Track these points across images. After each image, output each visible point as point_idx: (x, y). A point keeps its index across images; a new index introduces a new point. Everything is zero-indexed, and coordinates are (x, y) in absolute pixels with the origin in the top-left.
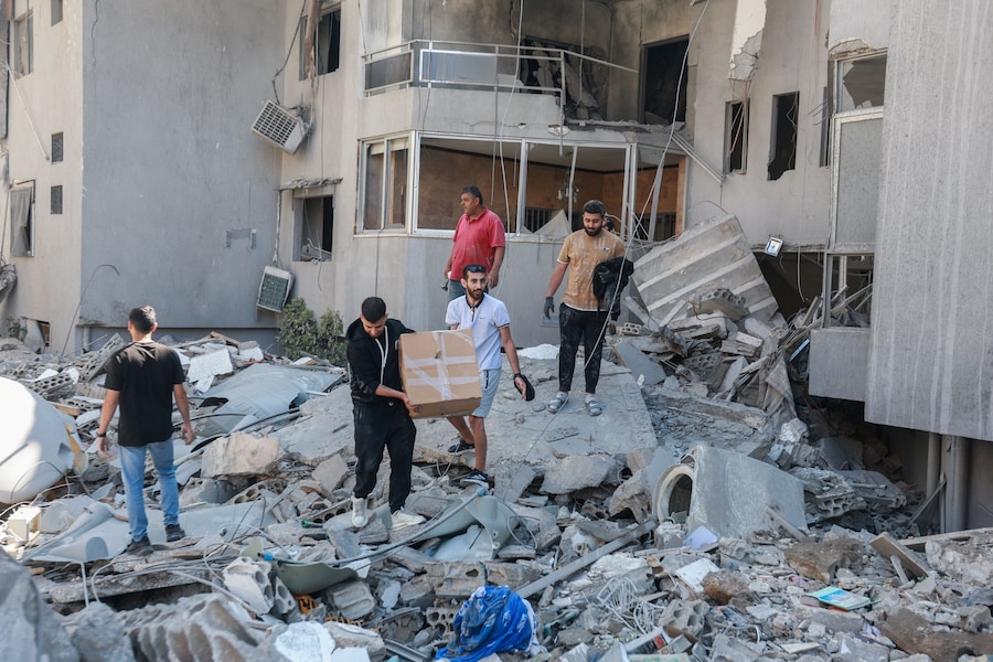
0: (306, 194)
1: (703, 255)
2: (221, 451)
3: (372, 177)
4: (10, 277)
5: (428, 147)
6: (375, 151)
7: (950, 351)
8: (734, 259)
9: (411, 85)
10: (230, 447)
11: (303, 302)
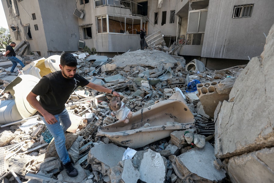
0: (85, 27)
1: (156, 36)
2: (105, 67)
3: (98, 24)
4: (28, 43)
5: (110, 19)
6: (99, 18)
7: (215, 46)
8: (160, 37)
9: (106, 5)
10: (106, 66)
11: (87, 46)
